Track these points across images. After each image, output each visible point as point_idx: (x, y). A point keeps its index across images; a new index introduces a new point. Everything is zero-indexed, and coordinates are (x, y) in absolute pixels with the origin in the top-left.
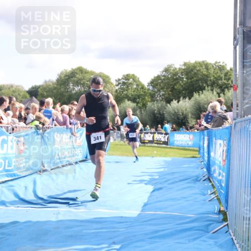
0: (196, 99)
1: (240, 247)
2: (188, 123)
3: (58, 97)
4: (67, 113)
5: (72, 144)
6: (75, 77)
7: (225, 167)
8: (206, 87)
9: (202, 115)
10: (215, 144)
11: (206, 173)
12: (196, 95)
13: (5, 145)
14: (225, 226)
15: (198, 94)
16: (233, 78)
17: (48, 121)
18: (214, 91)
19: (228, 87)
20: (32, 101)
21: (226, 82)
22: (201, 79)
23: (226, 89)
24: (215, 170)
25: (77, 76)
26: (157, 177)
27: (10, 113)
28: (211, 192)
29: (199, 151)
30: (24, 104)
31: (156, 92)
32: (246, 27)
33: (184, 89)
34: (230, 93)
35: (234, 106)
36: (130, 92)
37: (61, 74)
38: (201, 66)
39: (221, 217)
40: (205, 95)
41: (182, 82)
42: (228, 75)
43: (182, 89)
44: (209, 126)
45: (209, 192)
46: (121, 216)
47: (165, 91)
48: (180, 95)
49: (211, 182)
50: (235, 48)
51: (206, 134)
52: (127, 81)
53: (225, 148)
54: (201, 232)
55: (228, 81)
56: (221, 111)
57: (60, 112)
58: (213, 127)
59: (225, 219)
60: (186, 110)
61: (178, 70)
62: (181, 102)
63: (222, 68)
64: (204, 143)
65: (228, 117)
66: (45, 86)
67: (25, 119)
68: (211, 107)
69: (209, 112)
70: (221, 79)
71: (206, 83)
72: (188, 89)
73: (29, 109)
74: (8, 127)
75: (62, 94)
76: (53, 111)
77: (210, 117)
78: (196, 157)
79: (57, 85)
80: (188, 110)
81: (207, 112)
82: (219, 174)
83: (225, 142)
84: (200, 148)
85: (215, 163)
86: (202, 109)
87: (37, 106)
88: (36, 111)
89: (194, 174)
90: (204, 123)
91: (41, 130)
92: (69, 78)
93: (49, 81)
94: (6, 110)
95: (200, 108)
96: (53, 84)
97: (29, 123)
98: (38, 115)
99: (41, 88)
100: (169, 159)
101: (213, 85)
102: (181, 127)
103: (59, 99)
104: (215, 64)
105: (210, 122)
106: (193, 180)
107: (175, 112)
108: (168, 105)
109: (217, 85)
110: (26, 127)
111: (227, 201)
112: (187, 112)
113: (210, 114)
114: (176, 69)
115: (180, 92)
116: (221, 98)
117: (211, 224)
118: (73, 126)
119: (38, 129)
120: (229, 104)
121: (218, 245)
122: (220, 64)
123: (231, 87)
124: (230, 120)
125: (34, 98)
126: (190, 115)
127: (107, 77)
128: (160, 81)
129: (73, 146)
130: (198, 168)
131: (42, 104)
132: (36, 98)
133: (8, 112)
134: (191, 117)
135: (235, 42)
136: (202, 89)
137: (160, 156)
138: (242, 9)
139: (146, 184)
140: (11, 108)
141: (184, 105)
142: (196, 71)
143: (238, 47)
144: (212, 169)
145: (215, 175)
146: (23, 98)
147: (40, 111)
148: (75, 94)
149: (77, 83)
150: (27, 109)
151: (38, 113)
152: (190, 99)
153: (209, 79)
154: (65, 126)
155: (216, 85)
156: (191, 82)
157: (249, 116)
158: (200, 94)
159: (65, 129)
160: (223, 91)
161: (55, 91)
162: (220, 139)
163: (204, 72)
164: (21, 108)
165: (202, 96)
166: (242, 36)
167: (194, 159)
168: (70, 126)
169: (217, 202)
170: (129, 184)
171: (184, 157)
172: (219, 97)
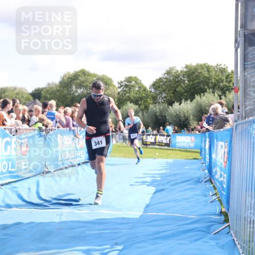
0: (198, 102)
1: (241, 248)
2: (190, 125)
3: (61, 100)
4: (70, 115)
5: (74, 146)
6: (78, 79)
7: (227, 168)
8: (208, 90)
9: (203, 117)
10: (217, 145)
11: (208, 175)
12: (197, 98)
13: (9, 147)
14: (226, 227)
15: (199, 96)
16: (234, 80)
17: (51, 123)
18: (216, 93)
19: (229, 89)
20: (35, 103)
21: (227, 84)
22: (202, 82)
23: (227, 92)
24: (216, 172)
25: (80, 78)
26: (159, 179)
27: (14, 115)
28: (212, 193)
29: (201, 153)
30: (27, 106)
31: (159, 95)
32: (248, 30)
33: (186, 92)
34: (231, 96)
35: (236, 108)
36: (132, 95)
37: (64, 76)
38: (203, 69)
39: (223, 218)
40: (206, 97)
41: (184, 85)
42: (229, 77)
43: (183, 91)
44: (210, 128)
45: (211, 194)
46: (123, 217)
47: (167, 94)
48: (182, 97)
49: (212, 183)
50: (236, 50)
51: (207, 135)
52: (130, 83)
53: (226, 150)
54: (203, 233)
55: (229, 84)
56: (222, 113)
57: (64, 114)
58: (214, 129)
59: (227, 221)
60: (188, 112)
61: (179, 72)
62: (183, 104)
63: (223, 71)
64: (205, 145)
65: (230, 119)
66: (48, 88)
67: (29, 121)
68: (212, 109)
69: (211, 114)
70: (222, 81)
71: (208, 85)
72: (189, 92)
73: (32, 111)
74: (11, 129)
75: (65, 96)
76: (57, 113)
77: (211, 119)
78: (197, 159)
79: (60, 87)
80: (190, 112)
81: (209, 114)
82: (220, 175)
83: (226, 144)
84: (201, 150)
85: (216, 165)
86: (203, 111)
87: (40, 108)
88: (39, 113)
89: (196, 176)
90: (205, 125)
91: (44, 132)
92: (72, 81)
93: (52, 83)
94: (9, 112)
95: (202, 110)
96: (56, 87)
97: (32, 125)
98: (41, 117)
99: (44, 90)
100: (170, 160)
101: (214, 87)
102: (183, 129)
103: (62, 101)
104: (216, 67)
105: (211, 124)
106: (195, 181)
107: (177, 114)
108: (170, 107)
109: (219, 87)
110: (29, 129)
111: (228, 203)
112: (189, 114)
113: (211, 116)
114: (178, 71)
115: (181, 94)
116: (222, 101)
117: (212, 225)
118: (76, 128)
119: (41, 131)
120: (230, 107)
121: (219, 245)
122: (221, 66)
123: (232, 89)
124: (231, 122)
125: (37, 101)
126: (191, 117)
127: (110, 79)
128: (162, 83)
129: (76, 147)
130: (199, 170)
131: (45, 106)
132: (39, 100)
133: (12, 114)
134: (193, 119)
135: (237, 45)
136: (203, 91)
137: (162, 157)
138: (243, 12)
139: (148, 185)
140: (14, 110)
141: (186, 107)
142: (197, 74)
143: (239, 50)
144: (214, 170)
145: (216, 177)
146: (26, 100)
147: (43, 113)
148: (78, 96)
149: (80, 86)
150: (30, 111)
151: (41, 115)
152: (191, 101)
153: (211, 81)
154: (68, 129)
155: (217, 87)
156: (193, 84)
157: (250, 118)
158: (202, 96)
159: (68, 131)
160: (224, 93)
161: (58, 93)
162: (221, 141)
163: (205, 75)
164: (24, 110)
165: (204, 98)
166: (243, 38)
167: (196, 160)
168: (73, 128)
169: (218, 203)
170: (131, 185)
171: (186, 159)
172: (221, 99)
